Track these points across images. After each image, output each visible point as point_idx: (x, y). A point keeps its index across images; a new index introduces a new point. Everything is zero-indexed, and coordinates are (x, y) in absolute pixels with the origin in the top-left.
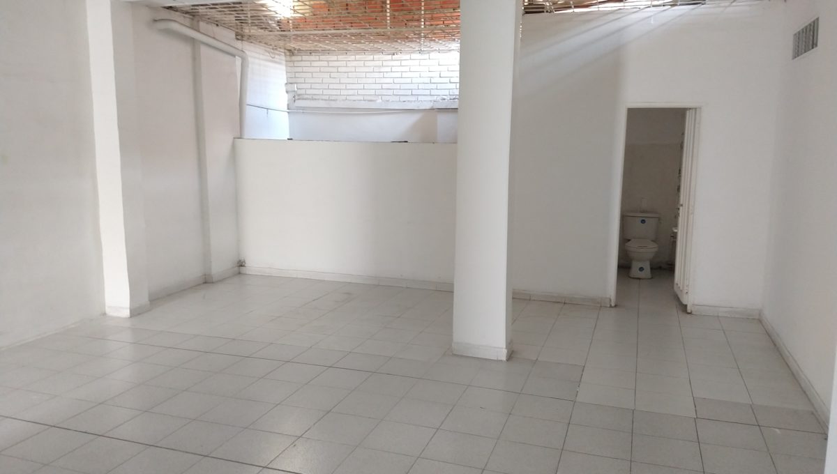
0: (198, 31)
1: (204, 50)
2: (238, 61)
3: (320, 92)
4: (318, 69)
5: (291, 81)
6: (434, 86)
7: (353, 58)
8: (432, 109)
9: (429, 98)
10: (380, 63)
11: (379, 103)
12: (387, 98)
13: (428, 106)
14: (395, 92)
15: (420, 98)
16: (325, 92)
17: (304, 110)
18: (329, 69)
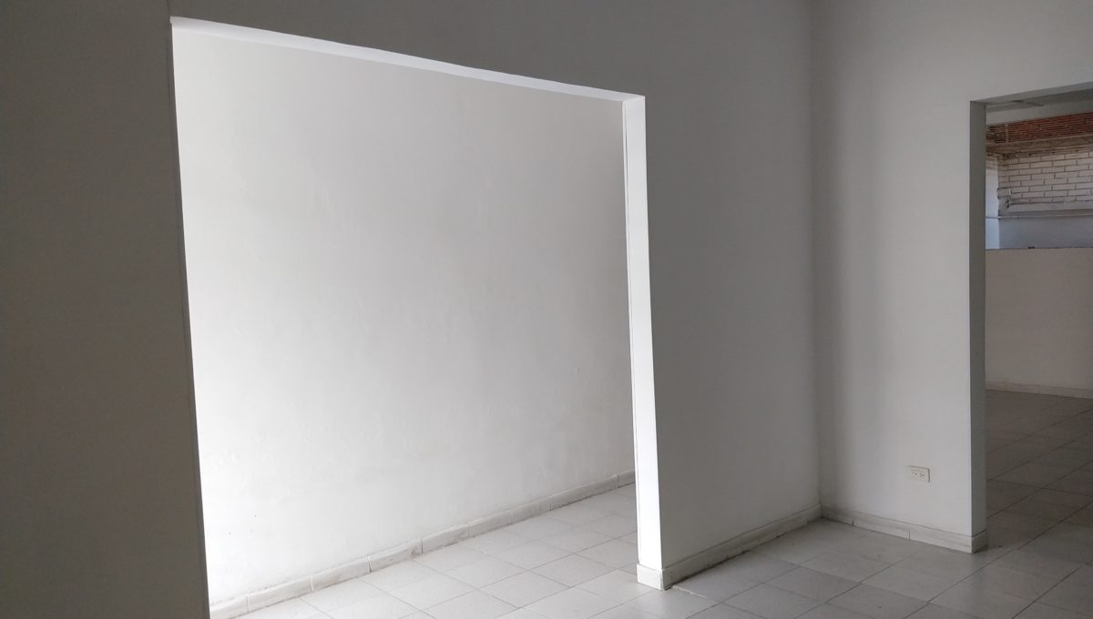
3: (1041, 194)
4: (1039, 171)
5: (1004, 185)
16: (1048, 194)
17: (1019, 216)
18: (1054, 170)
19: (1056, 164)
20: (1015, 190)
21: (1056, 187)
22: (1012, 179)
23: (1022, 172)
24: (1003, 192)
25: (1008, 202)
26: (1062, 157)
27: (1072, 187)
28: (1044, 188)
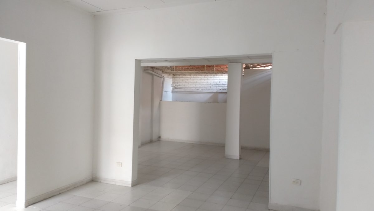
0: (154, 72)
1: (155, 77)
2: (162, 79)
3: (182, 87)
4: (182, 80)
5: (173, 83)
6: (218, 85)
7: (193, 77)
8: (217, 92)
9: (216, 89)
10: (201, 78)
11: (200, 90)
12: (203, 89)
13: (215, 91)
14: (206, 87)
15: (213, 89)
16: (184, 87)
17: (177, 92)
18: (185, 80)
19: (186, 78)
20: (176, 85)
21: (185, 85)
22: (175, 81)
23: (178, 80)
24: (173, 85)
25: (174, 88)
26: (187, 77)
27: (189, 85)
28: (183, 85)
